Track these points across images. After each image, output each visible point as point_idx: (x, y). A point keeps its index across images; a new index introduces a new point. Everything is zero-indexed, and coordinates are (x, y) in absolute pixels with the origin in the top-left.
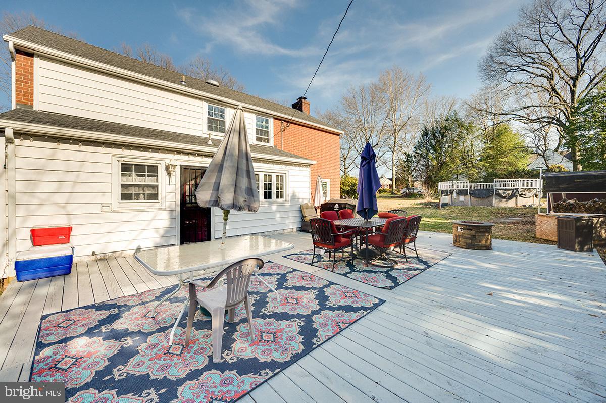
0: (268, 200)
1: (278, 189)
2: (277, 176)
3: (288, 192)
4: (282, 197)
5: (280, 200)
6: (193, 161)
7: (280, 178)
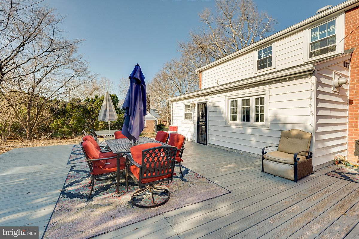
0: (245, 122)
1: (257, 111)
2: (256, 98)
3: (268, 114)
4: (262, 120)
5: (259, 123)
6: (201, 100)
7: (260, 101)
